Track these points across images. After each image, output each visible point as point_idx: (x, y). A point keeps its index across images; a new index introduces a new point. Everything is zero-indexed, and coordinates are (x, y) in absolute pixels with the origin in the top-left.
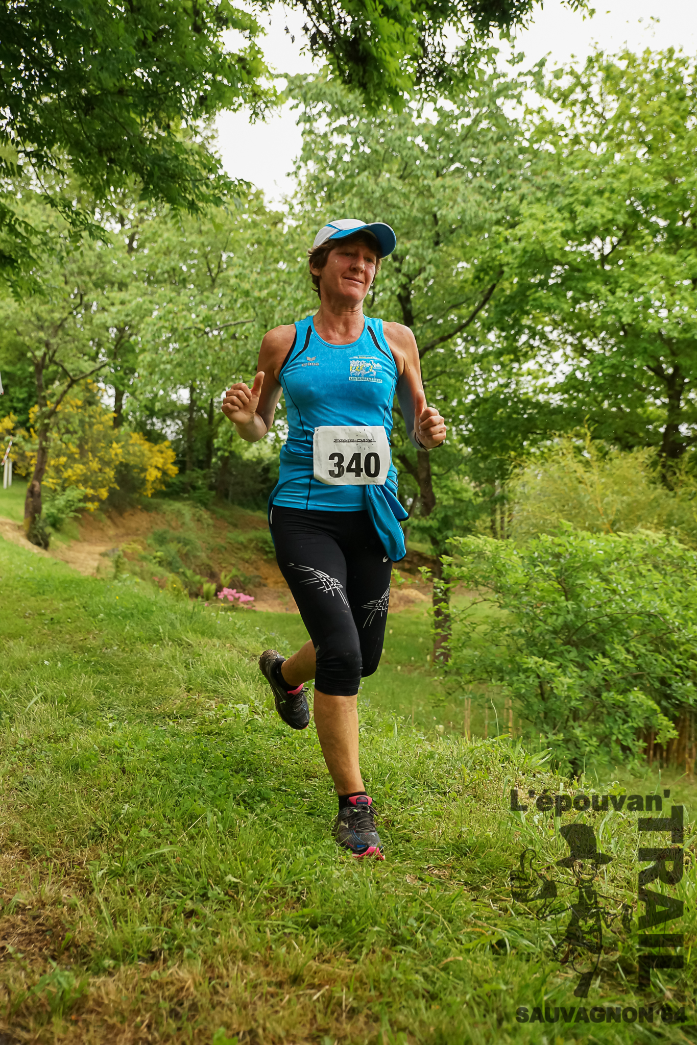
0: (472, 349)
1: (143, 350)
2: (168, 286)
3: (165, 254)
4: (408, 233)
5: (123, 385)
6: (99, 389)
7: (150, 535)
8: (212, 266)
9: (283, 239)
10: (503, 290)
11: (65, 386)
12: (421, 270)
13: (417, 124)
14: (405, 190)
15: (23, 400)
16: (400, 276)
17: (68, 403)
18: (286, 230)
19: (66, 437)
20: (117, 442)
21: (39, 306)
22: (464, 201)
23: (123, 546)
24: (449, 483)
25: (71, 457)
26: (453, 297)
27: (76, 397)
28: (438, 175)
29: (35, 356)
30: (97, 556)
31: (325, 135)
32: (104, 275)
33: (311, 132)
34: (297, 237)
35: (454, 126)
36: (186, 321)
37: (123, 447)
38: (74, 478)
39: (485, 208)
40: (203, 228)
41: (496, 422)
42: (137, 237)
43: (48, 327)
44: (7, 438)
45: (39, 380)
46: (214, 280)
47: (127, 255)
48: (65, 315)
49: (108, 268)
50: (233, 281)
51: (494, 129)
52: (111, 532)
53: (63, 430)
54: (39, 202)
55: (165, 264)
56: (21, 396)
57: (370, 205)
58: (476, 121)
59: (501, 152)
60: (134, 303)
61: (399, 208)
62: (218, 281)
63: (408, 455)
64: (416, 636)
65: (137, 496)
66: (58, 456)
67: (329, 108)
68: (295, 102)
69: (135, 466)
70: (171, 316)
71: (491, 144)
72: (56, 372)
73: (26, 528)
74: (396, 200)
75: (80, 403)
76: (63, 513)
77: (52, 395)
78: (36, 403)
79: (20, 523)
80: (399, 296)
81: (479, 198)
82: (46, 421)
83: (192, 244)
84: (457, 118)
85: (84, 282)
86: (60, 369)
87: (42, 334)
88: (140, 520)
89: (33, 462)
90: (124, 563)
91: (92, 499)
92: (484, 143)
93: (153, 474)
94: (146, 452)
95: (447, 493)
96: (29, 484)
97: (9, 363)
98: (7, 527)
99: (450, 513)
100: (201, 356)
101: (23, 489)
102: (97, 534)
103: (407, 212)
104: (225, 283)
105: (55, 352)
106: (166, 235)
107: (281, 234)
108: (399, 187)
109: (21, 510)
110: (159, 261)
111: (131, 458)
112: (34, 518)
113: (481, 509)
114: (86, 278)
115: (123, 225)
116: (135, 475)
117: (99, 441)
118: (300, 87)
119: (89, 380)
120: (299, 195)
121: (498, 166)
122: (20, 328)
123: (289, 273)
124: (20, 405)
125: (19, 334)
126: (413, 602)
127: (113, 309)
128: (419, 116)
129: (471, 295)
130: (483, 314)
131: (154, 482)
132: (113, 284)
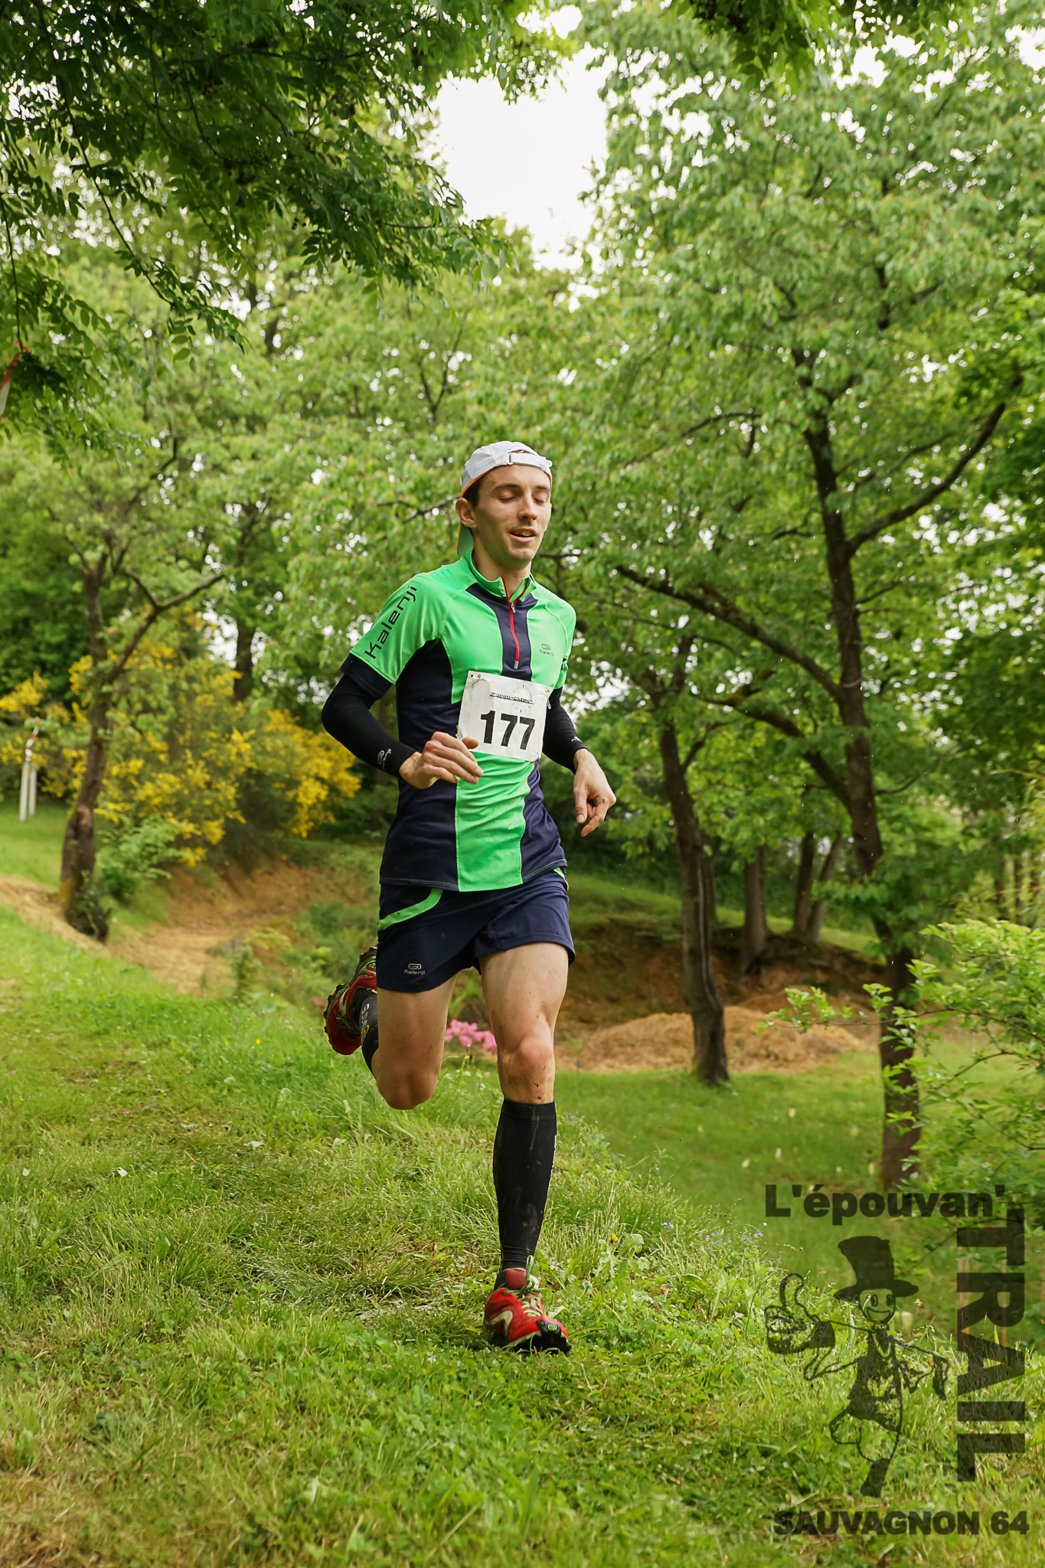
0: (953, 537)
1: (296, 549)
2: (345, 422)
3: (338, 358)
4: (822, 307)
5: (253, 616)
6: (207, 625)
7: (305, 913)
8: (430, 381)
9: (569, 324)
10: (1020, 416)
11: (141, 620)
12: (852, 380)
13: (841, 86)
14: (819, 221)
15: (58, 647)
16: (811, 394)
17: (147, 652)
18: (574, 306)
19: (143, 718)
20: (242, 730)
21: (91, 464)
22: (941, 241)
23: (253, 934)
24: (906, 810)
25: (150, 758)
26: (917, 431)
27: (163, 640)
28: (885, 190)
29: (85, 562)
30: (202, 956)
31: (656, 116)
32: (218, 401)
33: (627, 110)
34: (598, 319)
35: (917, 88)
36: (382, 490)
37: (252, 738)
38: (157, 801)
39: (984, 253)
40: (413, 306)
41: (1007, 684)
42: (281, 325)
43: (111, 504)
44: (30, 722)
45: (91, 607)
46: (434, 409)
47: (263, 361)
48: (145, 480)
49: (227, 387)
50: (473, 410)
51: (999, 90)
52: (229, 907)
53: (138, 707)
54: (95, 263)
55: (339, 377)
56: (55, 640)
57: (749, 250)
58: (963, 78)
59: (1016, 138)
60: (279, 457)
61: (807, 257)
62: (442, 411)
63: (826, 752)
64: (842, 1123)
65: (281, 835)
66: (127, 757)
67: (665, 60)
68: (600, 51)
69: (276, 777)
70: (352, 480)
71: (994, 120)
72: (125, 593)
73: (63, 900)
74: (798, 240)
75: (168, 652)
76: (135, 869)
77: (118, 637)
78: (85, 653)
79: (53, 889)
80: (807, 434)
81: (970, 231)
82: (106, 689)
83: (392, 339)
84: (925, 71)
85: (181, 415)
86: (133, 586)
87: (99, 519)
88: (285, 884)
89: (80, 768)
90: (254, 970)
91: (191, 842)
92: (981, 120)
93: (311, 793)
94: (299, 749)
95: (901, 831)
96: (70, 813)
97: (33, 574)
98: (27, 898)
99: (912, 872)
100: (410, 560)
101: (59, 823)
102: (200, 910)
103: (822, 263)
104: (458, 415)
105: (123, 553)
106: (341, 321)
107: (567, 314)
108: (803, 217)
109: (52, 863)
110: (326, 373)
111: (270, 760)
112: (80, 880)
113: (977, 861)
114: (183, 407)
115: (254, 304)
116: (277, 794)
117: (206, 727)
118: (606, 22)
119: (188, 606)
120: (599, 237)
121: (1008, 168)
122: (58, 507)
123: (585, 390)
124: (53, 658)
125: (54, 518)
126: (834, 1052)
127: (238, 468)
128: (846, 72)
129: (955, 428)
130: (979, 466)
131: (313, 807)
132: (235, 419)
